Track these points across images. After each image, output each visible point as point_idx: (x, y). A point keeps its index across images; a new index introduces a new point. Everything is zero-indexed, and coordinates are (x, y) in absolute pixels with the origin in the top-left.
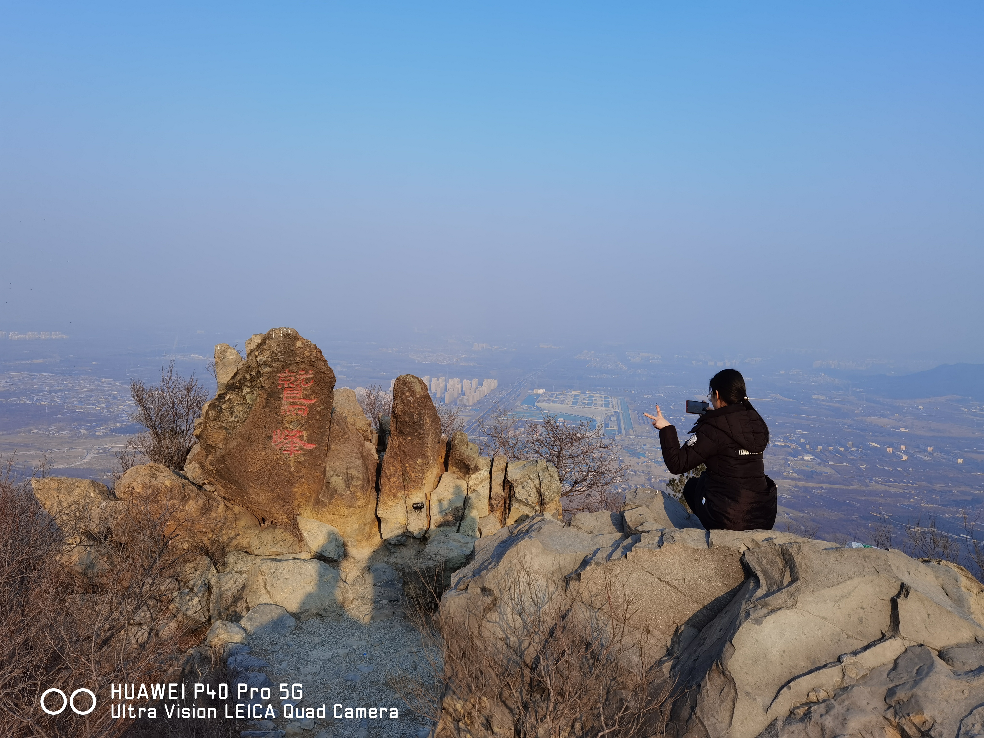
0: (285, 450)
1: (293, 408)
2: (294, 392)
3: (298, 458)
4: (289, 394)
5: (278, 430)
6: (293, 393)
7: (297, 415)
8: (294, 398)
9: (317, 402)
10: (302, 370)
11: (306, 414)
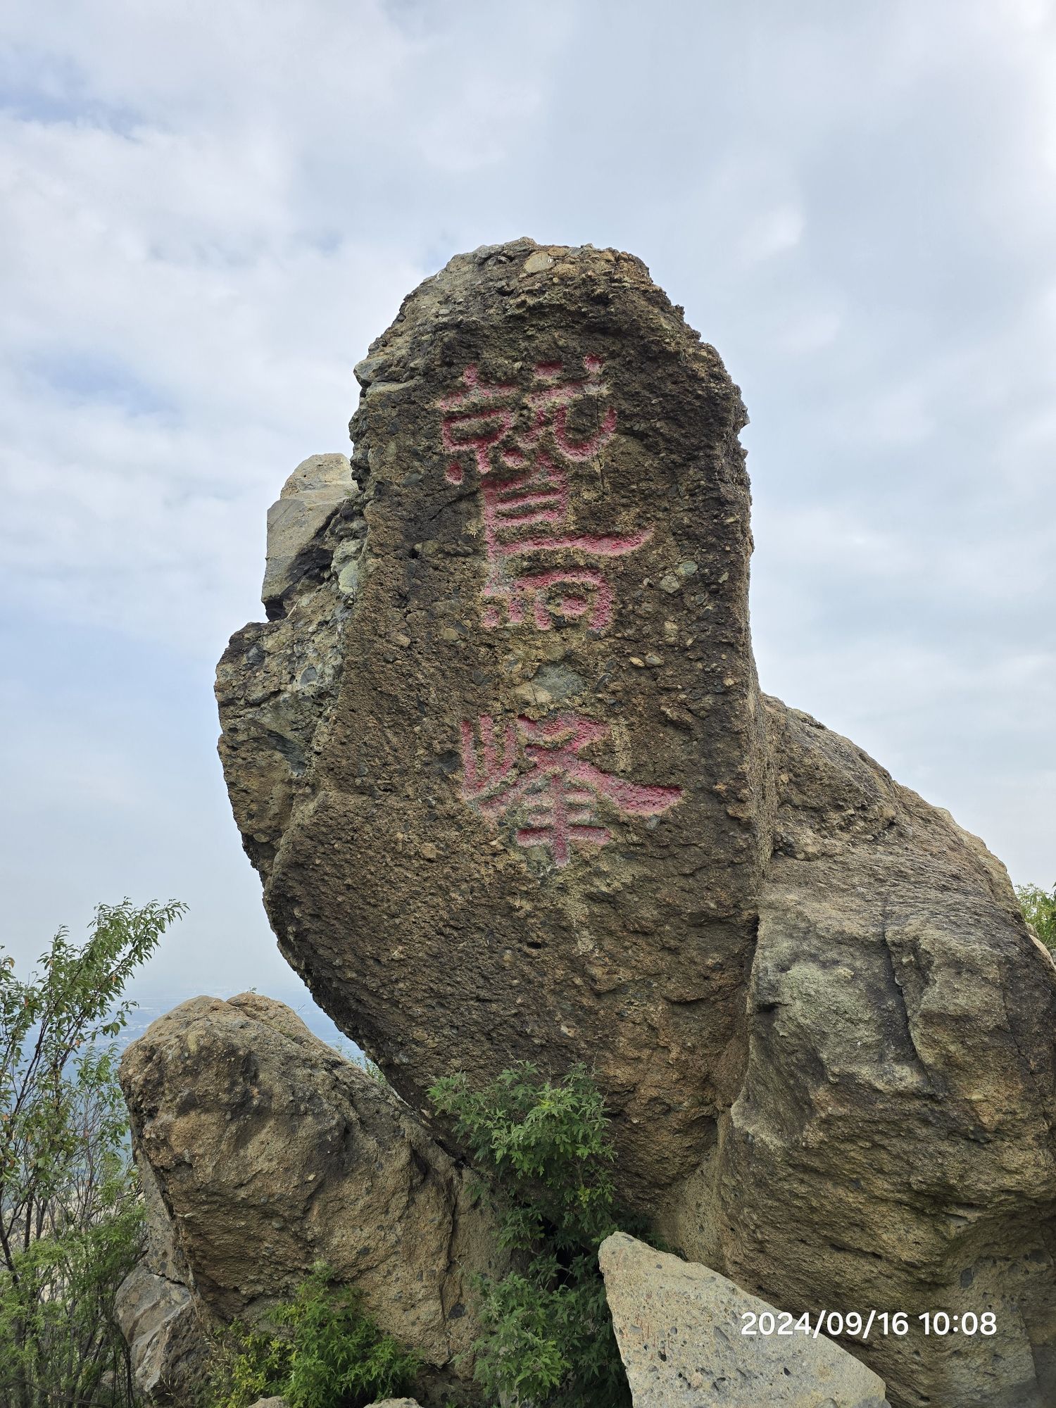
0: (529, 830)
1: (535, 591)
2: (533, 501)
3: (599, 874)
4: (510, 516)
5: (484, 724)
6: (529, 511)
7: (560, 625)
8: (534, 534)
9: (658, 542)
10: (549, 364)
11: (609, 617)
